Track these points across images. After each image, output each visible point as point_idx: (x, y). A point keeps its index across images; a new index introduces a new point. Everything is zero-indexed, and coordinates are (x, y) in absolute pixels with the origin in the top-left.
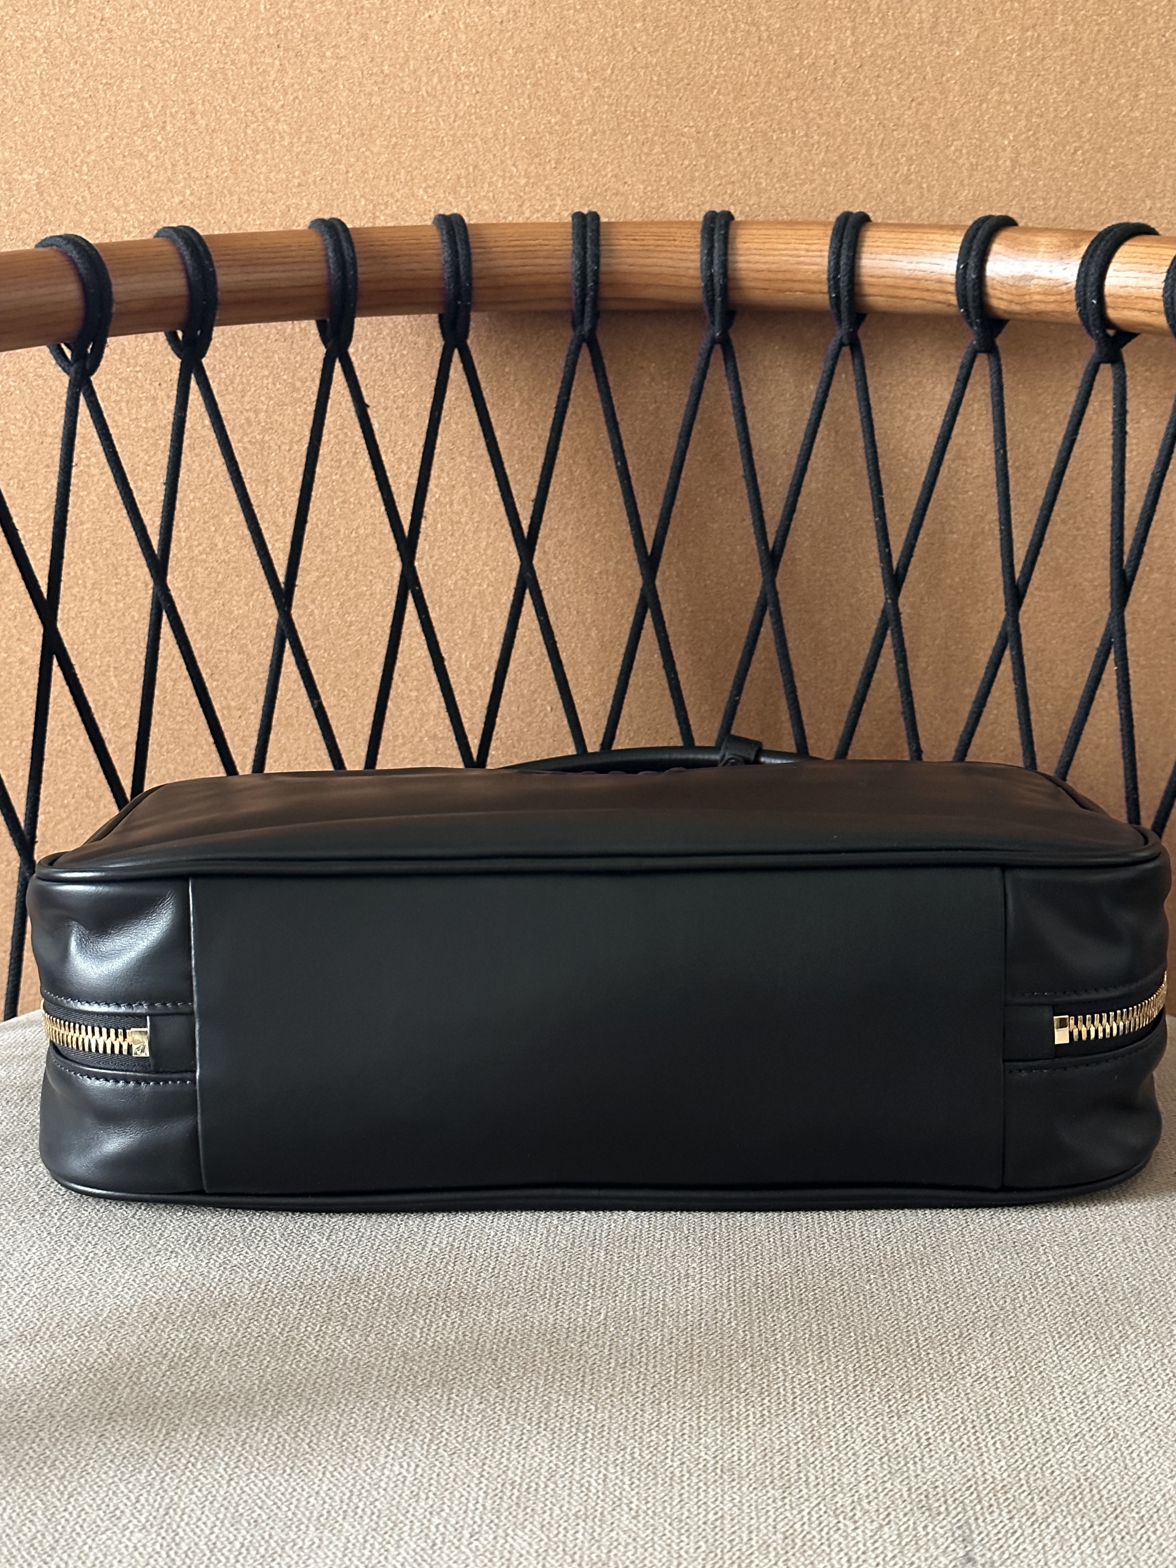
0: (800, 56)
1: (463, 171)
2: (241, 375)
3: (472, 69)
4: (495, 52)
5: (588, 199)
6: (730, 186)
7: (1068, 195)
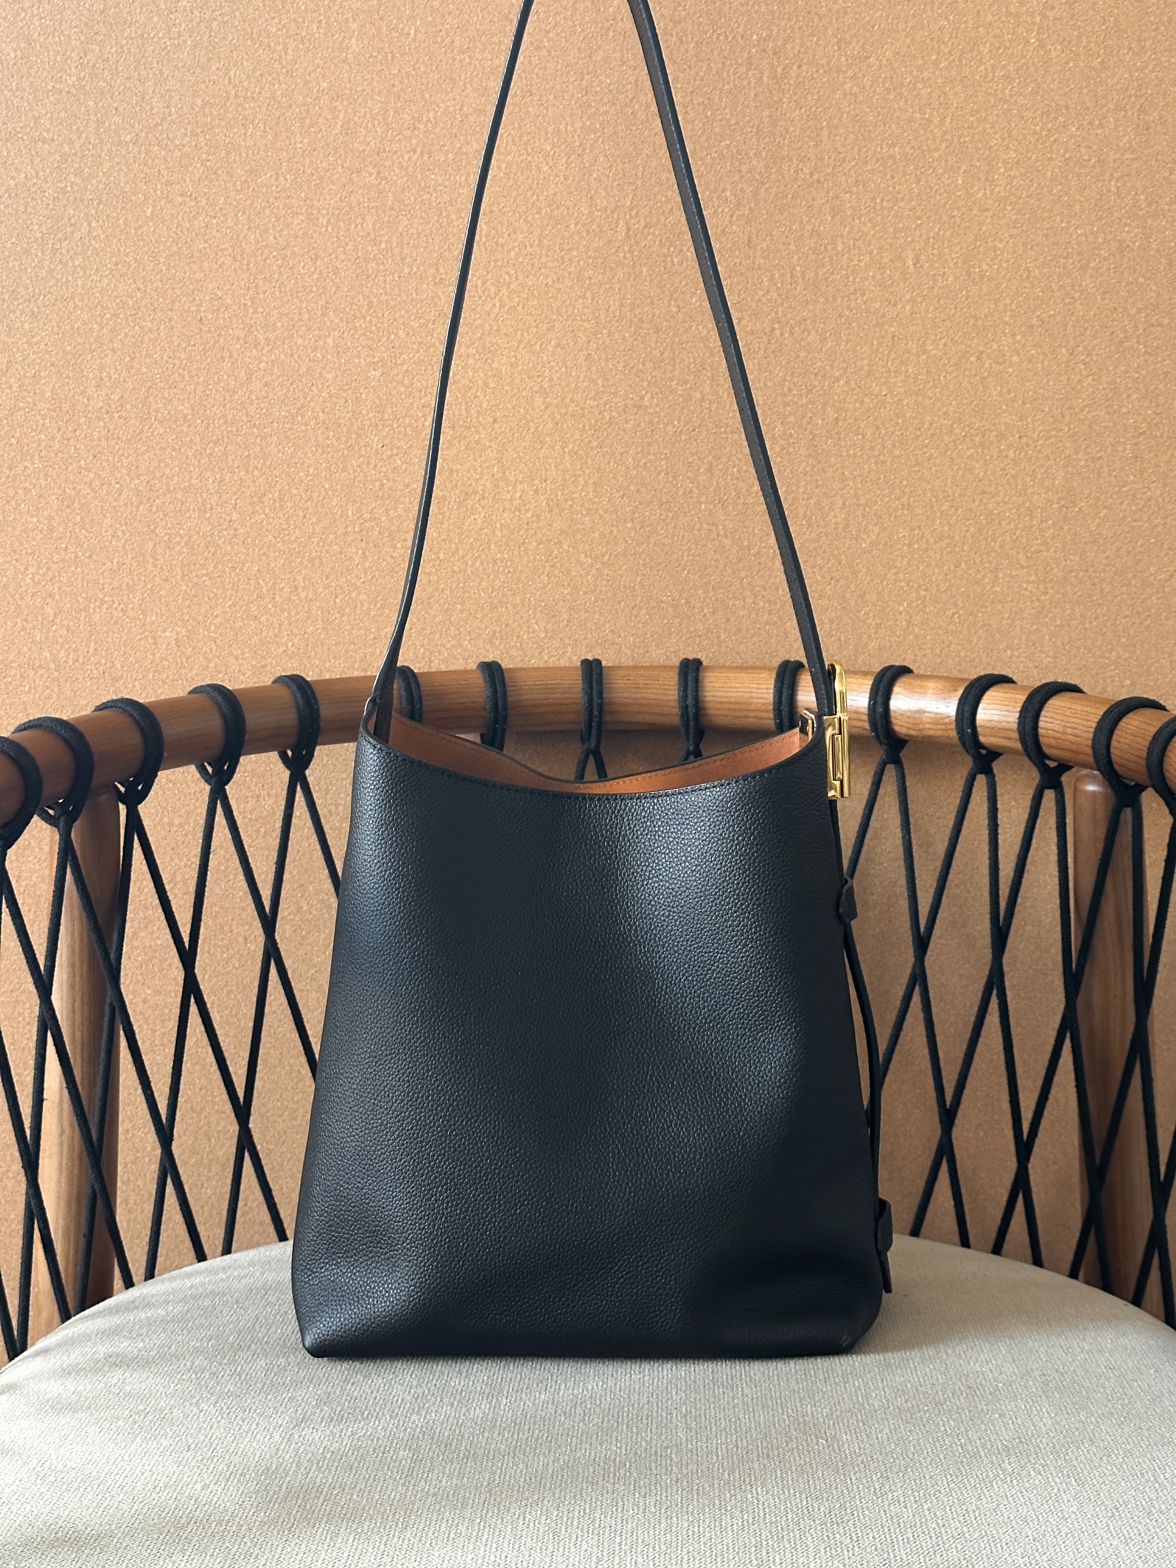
0: (749, 548)
1: (498, 628)
2: (326, 779)
3: (506, 556)
4: (523, 543)
5: (591, 647)
6: (698, 639)
7: (949, 646)
